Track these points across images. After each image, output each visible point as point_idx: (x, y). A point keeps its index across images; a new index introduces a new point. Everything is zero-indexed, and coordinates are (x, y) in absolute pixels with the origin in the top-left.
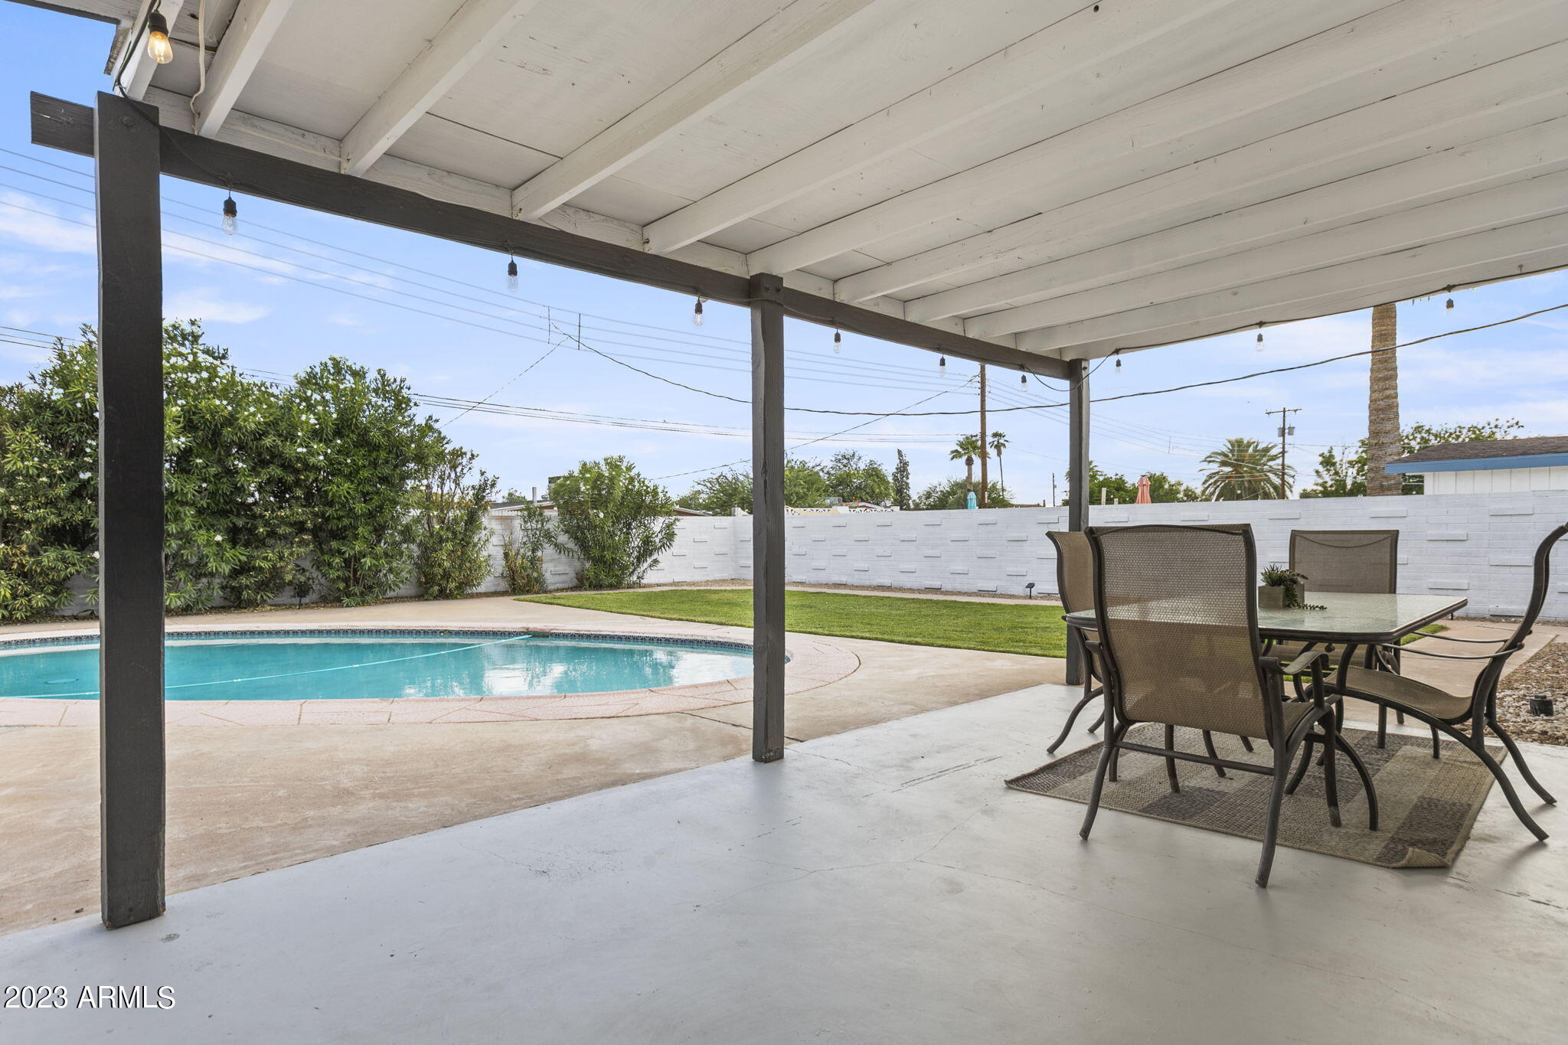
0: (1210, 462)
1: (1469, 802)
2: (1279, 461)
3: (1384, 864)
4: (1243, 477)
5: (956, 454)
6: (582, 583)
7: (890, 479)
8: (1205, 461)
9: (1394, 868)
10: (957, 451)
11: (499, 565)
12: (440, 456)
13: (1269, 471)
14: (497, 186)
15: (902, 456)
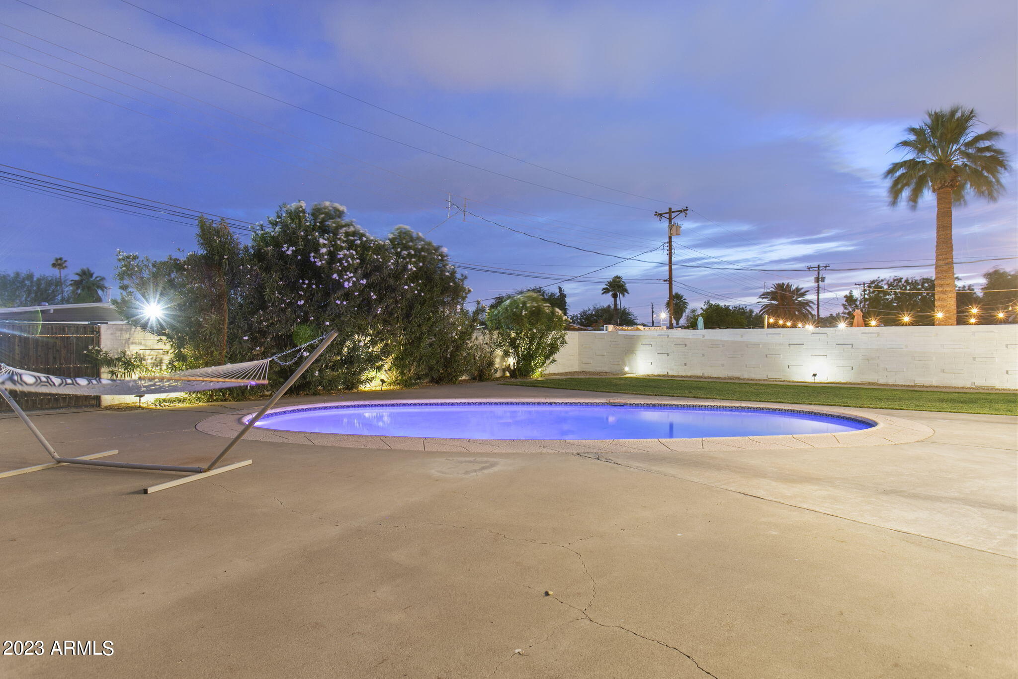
0: (763, 298)
5: (606, 291)
10: (607, 289)
15: (561, 291)
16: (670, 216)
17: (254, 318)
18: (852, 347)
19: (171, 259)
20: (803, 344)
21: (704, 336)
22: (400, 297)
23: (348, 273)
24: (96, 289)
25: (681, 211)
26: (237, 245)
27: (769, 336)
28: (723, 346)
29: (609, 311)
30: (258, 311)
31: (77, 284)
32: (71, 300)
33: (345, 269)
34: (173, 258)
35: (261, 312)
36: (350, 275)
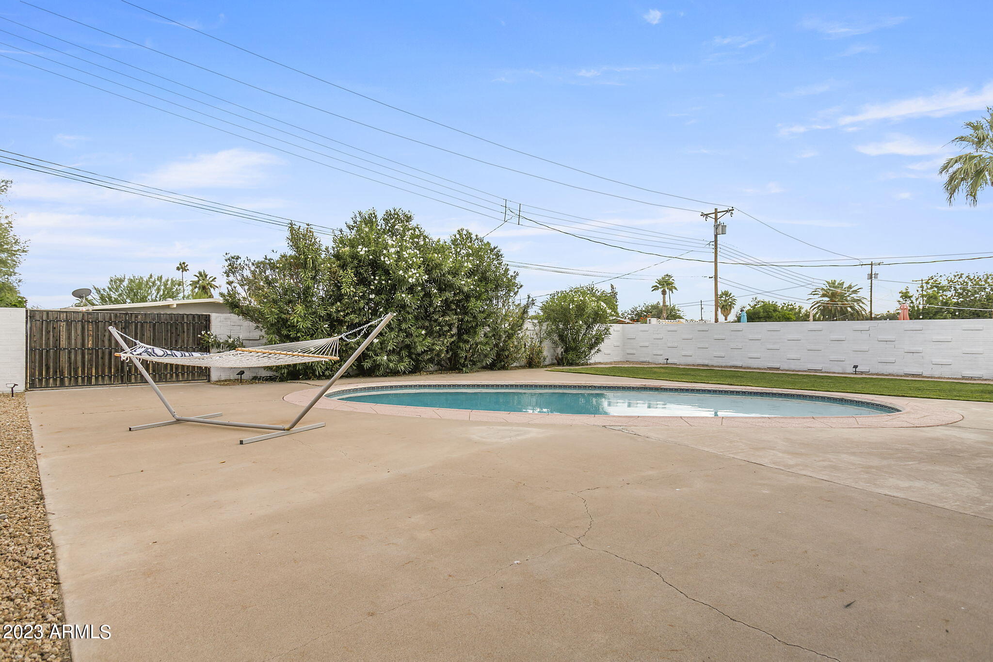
0: (814, 294)
4: (838, 304)
5: (655, 288)
6: (559, 362)
8: (811, 294)
10: (656, 286)
15: (613, 289)
16: (716, 216)
17: (333, 309)
19: (266, 259)
22: (458, 291)
23: (412, 270)
24: (210, 288)
25: (727, 211)
26: (319, 246)
29: (658, 307)
30: (336, 303)
31: (194, 284)
32: (190, 297)
33: (410, 267)
34: (268, 258)
35: (339, 304)
36: (414, 272)
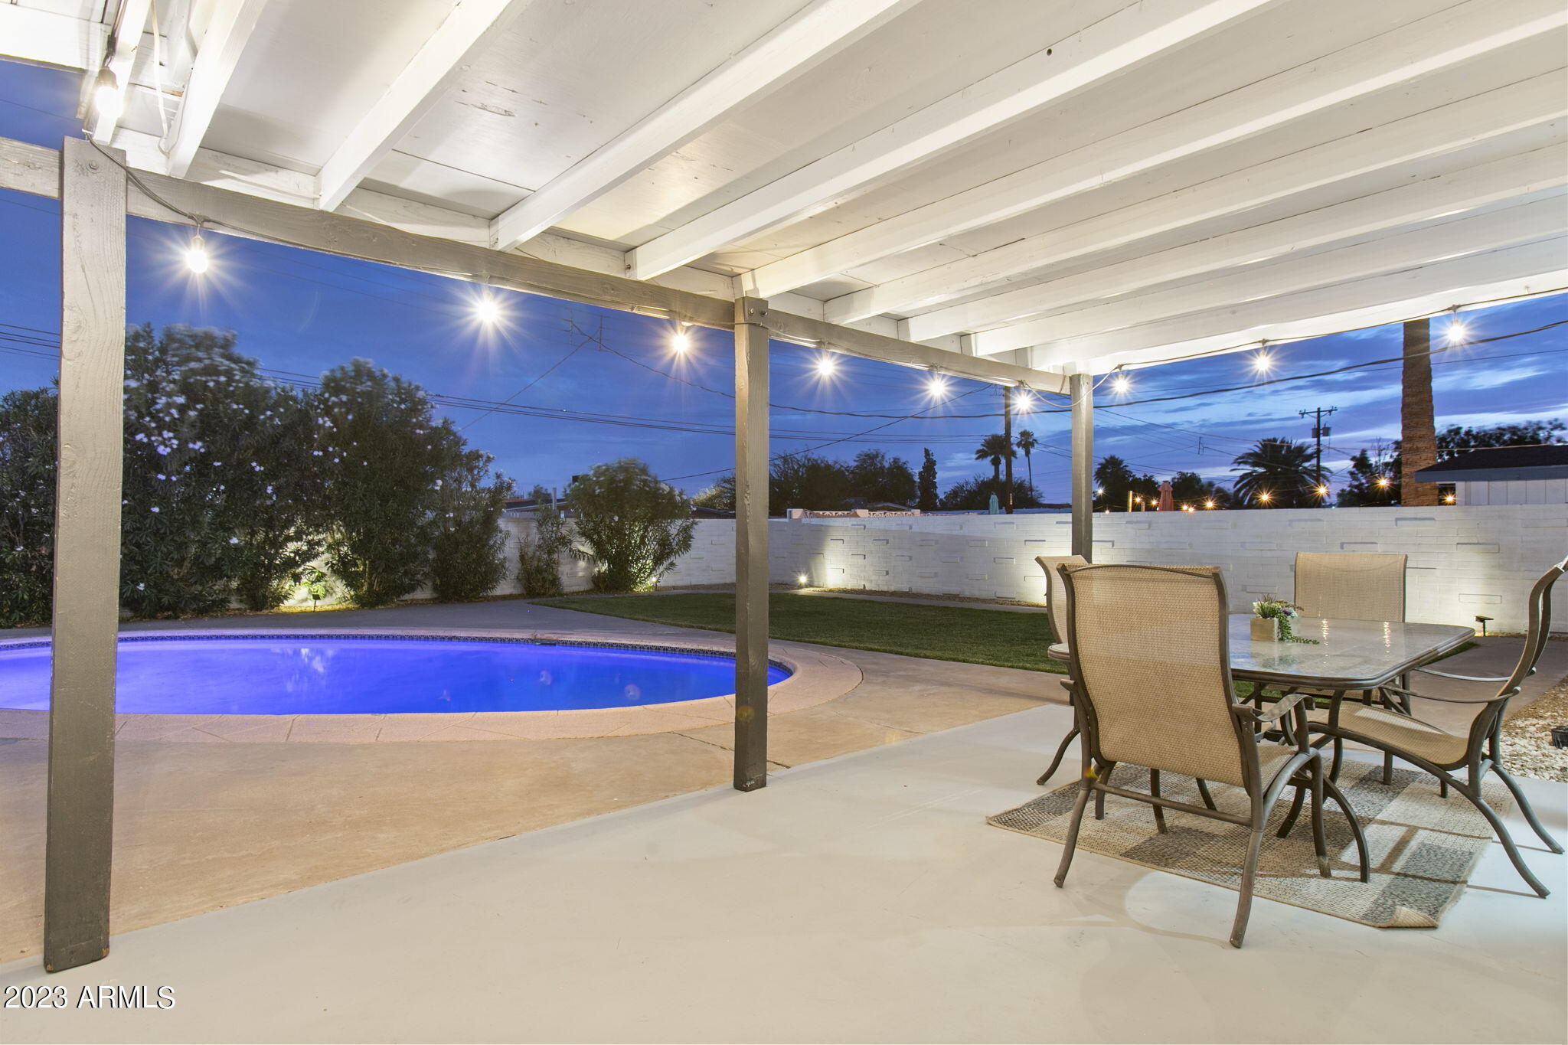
0: (1241, 463)
1: (1472, 851)
2: (1314, 461)
3: (1370, 923)
5: (983, 454)
6: (598, 586)
7: (917, 479)
8: (1234, 463)
9: (1380, 927)
10: (984, 450)
11: (513, 568)
12: (458, 456)
13: (1304, 473)
14: (474, 216)
15: (929, 455)
18: (1113, 546)
20: (1044, 541)
21: (911, 527)
27: (997, 526)
28: (937, 542)
